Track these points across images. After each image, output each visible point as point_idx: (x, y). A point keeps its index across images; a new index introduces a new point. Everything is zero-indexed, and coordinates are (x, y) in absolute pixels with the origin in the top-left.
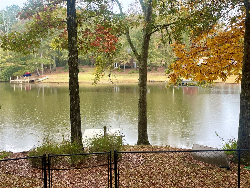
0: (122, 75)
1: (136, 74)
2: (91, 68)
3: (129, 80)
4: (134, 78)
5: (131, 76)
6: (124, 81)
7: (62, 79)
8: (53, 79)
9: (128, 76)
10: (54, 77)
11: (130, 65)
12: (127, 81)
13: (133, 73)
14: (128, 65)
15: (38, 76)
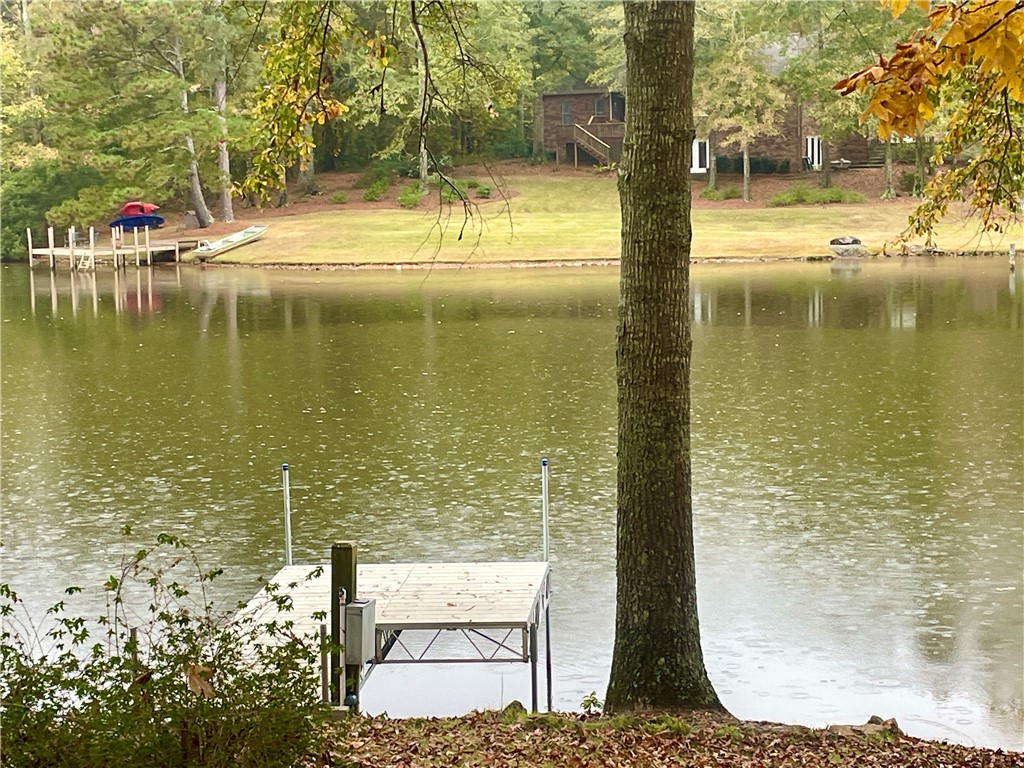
0: (727, 219)
1: (819, 210)
2: (532, 178)
3: (772, 245)
4: (800, 236)
5: (786, 223)
6: (739, 254)
7: (345, 242)
8: (286, 243)
9: (762, 220)
10: (297, 234)
11: (785, 155)
12: (758, 250)
13: (801, 201)
14: (767, 153)
15: (203, 225)
